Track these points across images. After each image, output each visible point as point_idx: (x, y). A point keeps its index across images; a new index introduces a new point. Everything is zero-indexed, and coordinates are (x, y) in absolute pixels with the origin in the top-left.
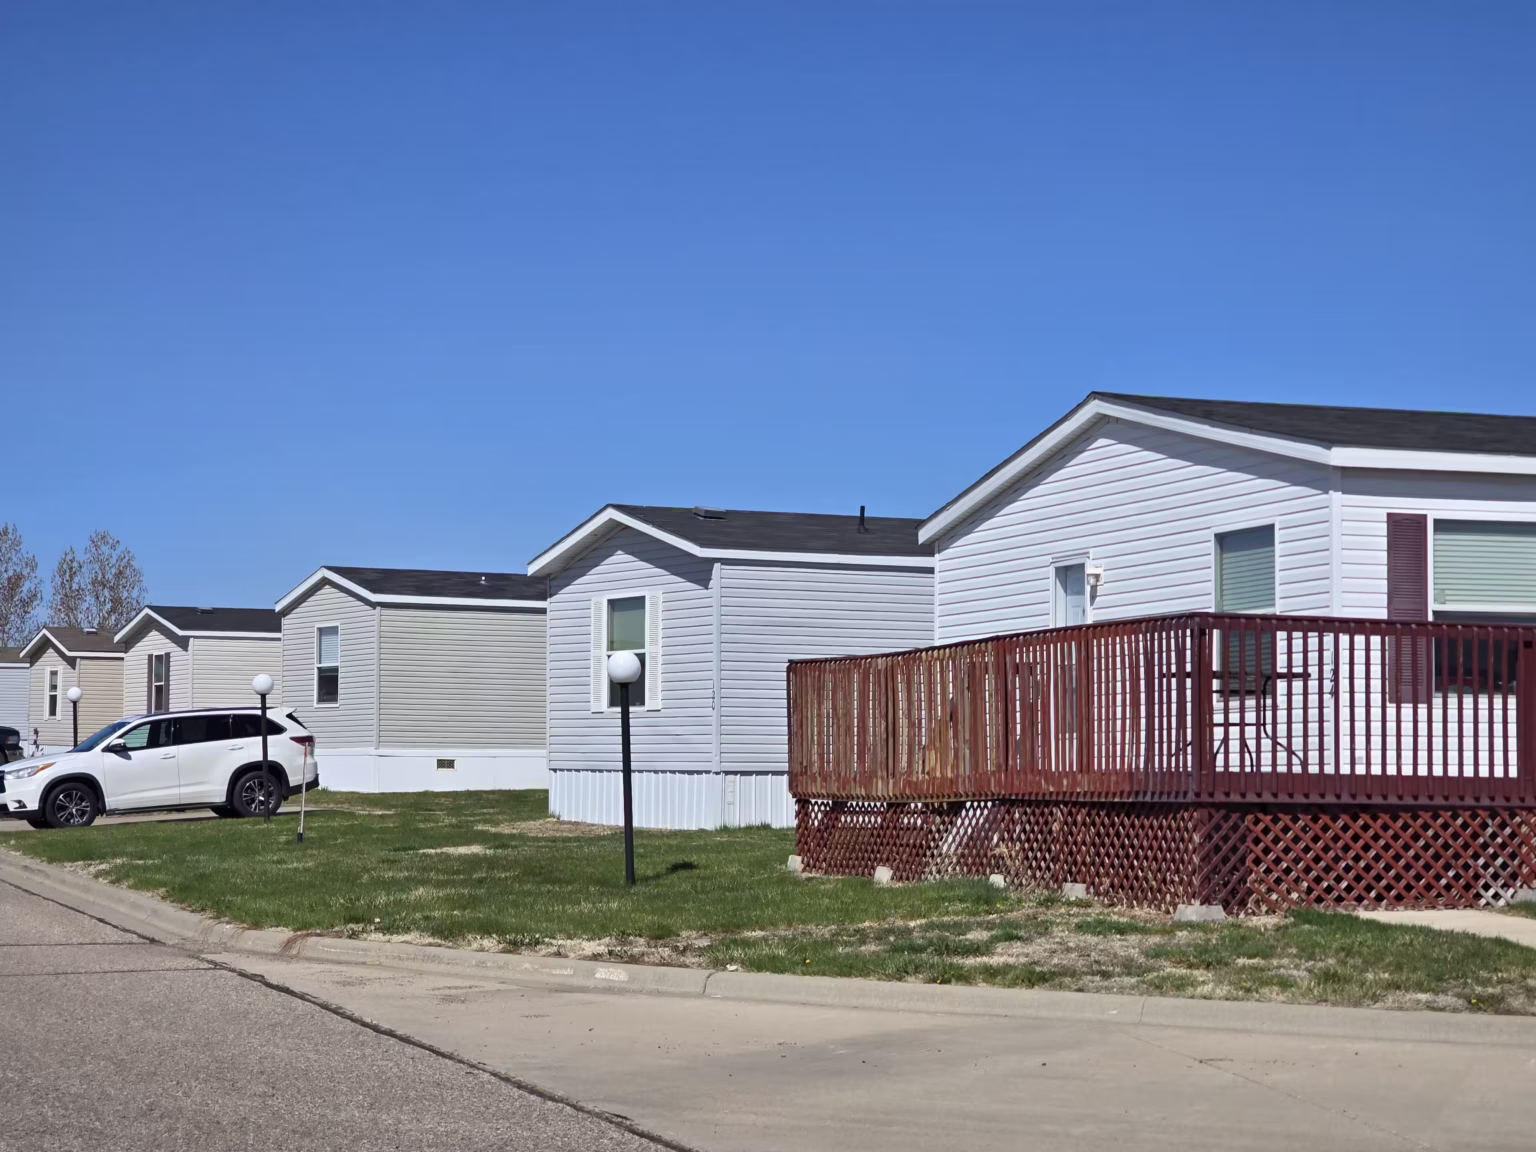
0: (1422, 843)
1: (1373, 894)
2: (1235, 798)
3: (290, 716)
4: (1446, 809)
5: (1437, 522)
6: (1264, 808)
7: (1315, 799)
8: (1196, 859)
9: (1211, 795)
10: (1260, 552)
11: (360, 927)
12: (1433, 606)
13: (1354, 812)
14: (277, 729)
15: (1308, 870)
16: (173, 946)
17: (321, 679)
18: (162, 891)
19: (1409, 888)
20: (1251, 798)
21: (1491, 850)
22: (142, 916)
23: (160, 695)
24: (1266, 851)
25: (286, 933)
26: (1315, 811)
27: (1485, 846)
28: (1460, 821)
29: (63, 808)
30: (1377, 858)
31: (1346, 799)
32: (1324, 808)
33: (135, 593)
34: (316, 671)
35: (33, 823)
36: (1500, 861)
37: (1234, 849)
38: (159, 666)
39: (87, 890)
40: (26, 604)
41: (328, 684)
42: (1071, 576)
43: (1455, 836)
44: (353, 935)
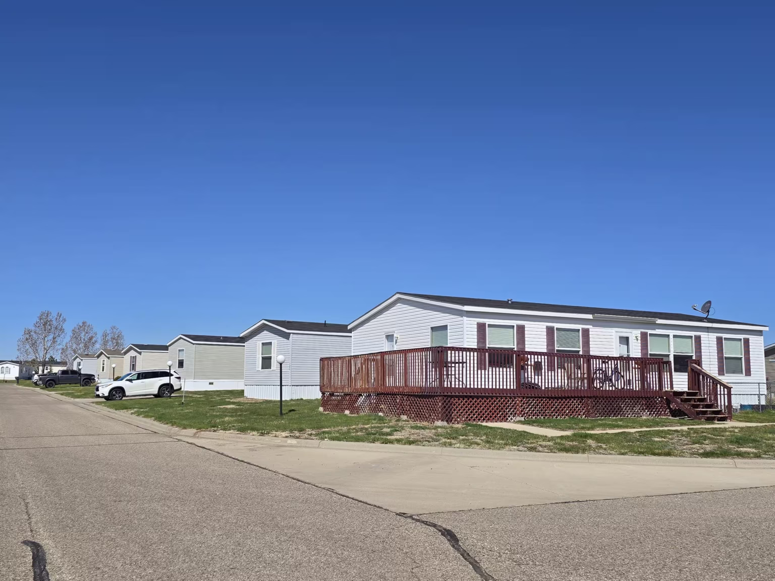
0: (494, 405)
1: (482, 418)
2: (449, 394)
3: (175, 372)
4: (500, 397)
5: (488, 325)
6: (456, 396)
7: (469, 394)
8: (440, 410)
9: (444, 393)
10: (444, 332)
11: (216, 429)
12: (487, 346)
13: (478, 397)
14: (172, 375)
15: (467, 412)
16: (161, 434)
17: (179, 362)
18: (153, 418)
19: (491, 417)
20: (453, 394)
21: (510, 407)
22: (149, 425)
23: (133, 367)
24: (457, 407)
25: (194, 431)
26: (468, 397)
27: (509, 406)
28: (503, 400)
29: (114, 395)
30: (483, 409)
31: (476, 394)
32: (471, 397)
33: (122, 341)
34: (178, 361)
35: (105, 399)
36: (512, 410)
37: (449, 407)
38: (134, 359)
39: (129, 418)
40: (94, 344)
41: (181, 364)
42: (390, 337)
43: (502, 404)
44: (214, 431)
